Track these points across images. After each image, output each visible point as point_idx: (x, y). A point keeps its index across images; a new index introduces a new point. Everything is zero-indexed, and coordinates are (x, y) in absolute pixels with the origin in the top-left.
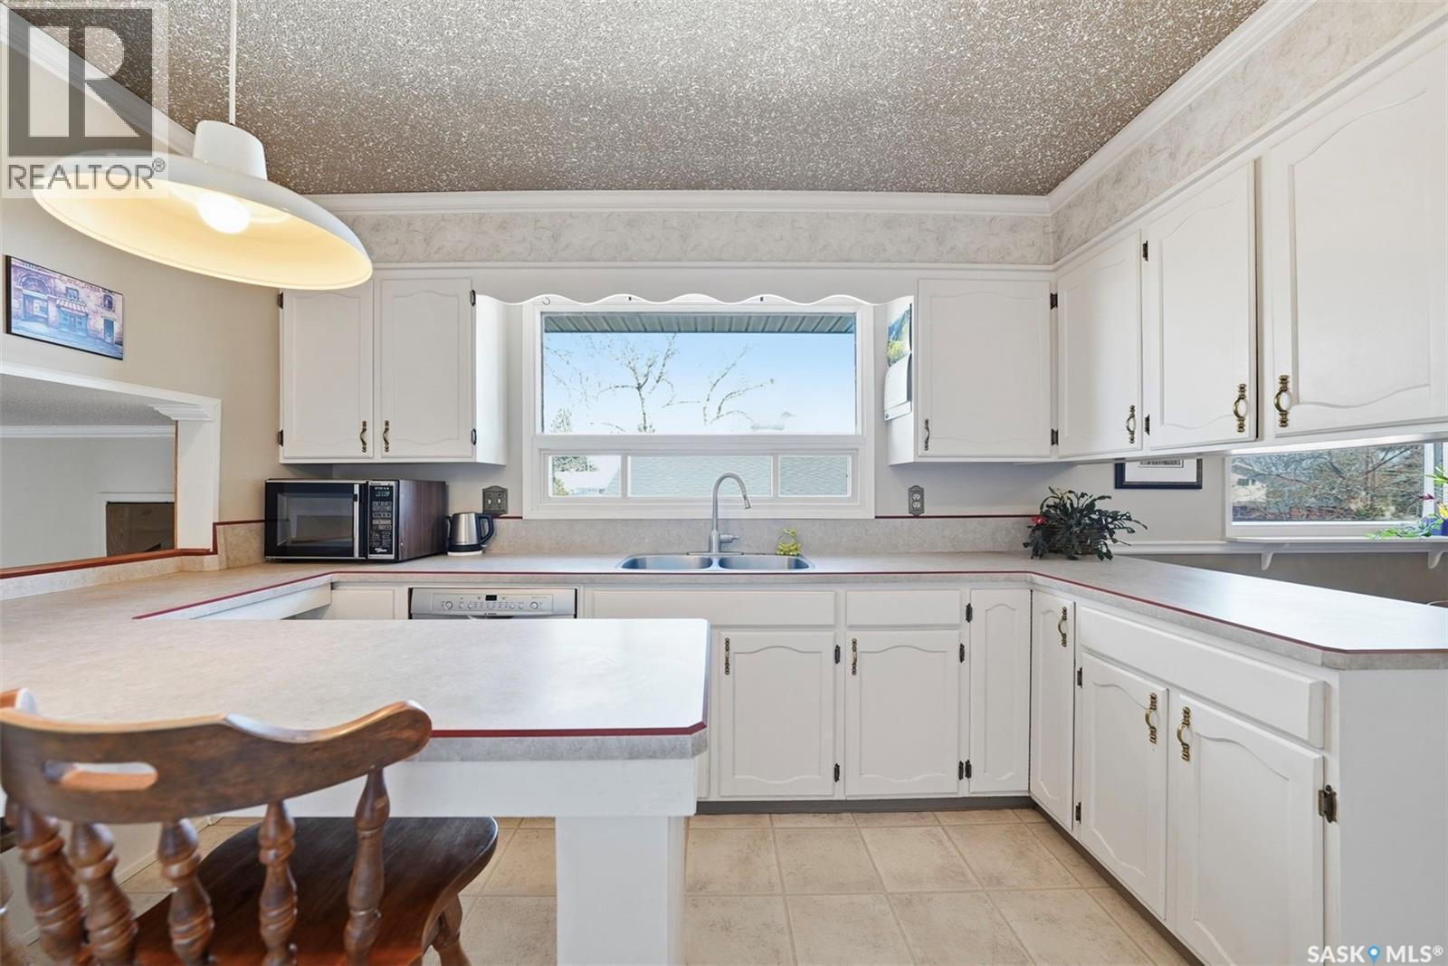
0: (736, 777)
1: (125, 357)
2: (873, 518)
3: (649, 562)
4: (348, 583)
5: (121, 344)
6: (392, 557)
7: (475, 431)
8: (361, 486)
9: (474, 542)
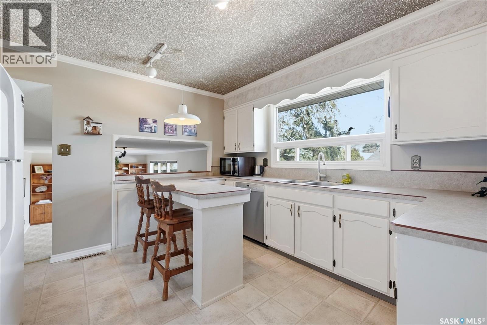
0: (301, 252)
1: (197, 136)
2: (390, 170)
3: (296, 182)
4: (228, 180)
5: (196, 133)
6: (237, 175)
7: (254, 144)
8: (232, 158)
9: (259, 173)
